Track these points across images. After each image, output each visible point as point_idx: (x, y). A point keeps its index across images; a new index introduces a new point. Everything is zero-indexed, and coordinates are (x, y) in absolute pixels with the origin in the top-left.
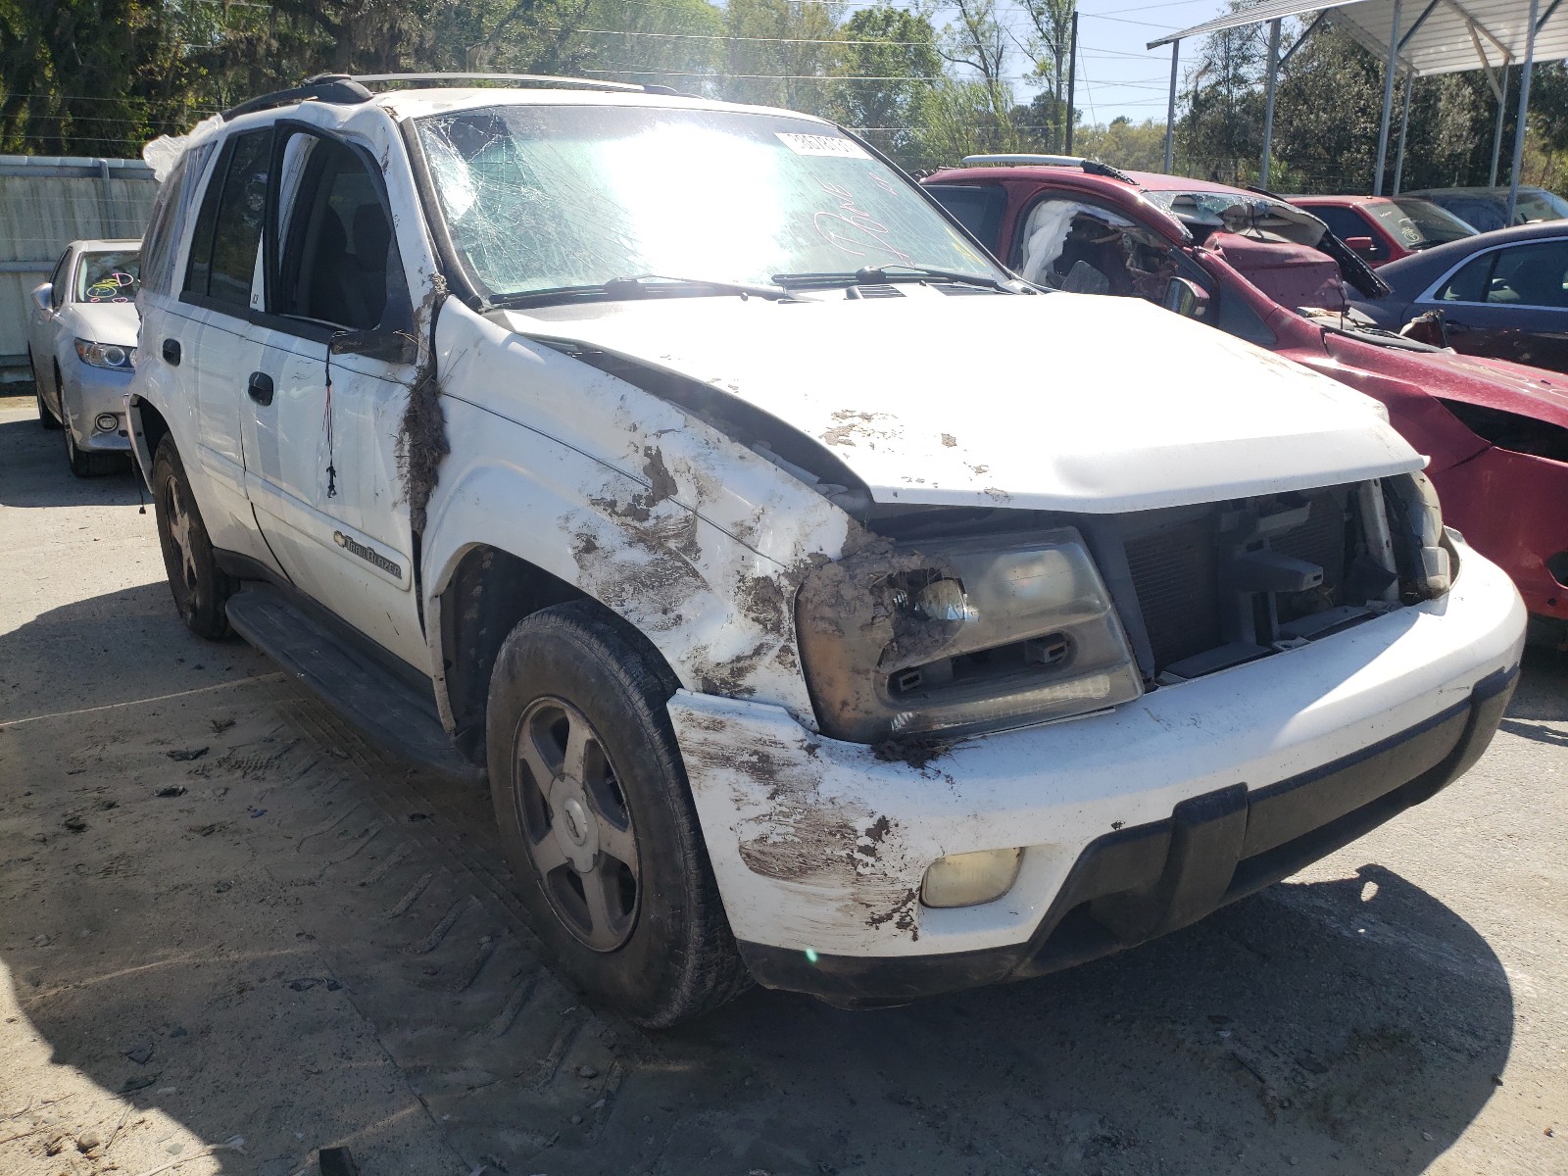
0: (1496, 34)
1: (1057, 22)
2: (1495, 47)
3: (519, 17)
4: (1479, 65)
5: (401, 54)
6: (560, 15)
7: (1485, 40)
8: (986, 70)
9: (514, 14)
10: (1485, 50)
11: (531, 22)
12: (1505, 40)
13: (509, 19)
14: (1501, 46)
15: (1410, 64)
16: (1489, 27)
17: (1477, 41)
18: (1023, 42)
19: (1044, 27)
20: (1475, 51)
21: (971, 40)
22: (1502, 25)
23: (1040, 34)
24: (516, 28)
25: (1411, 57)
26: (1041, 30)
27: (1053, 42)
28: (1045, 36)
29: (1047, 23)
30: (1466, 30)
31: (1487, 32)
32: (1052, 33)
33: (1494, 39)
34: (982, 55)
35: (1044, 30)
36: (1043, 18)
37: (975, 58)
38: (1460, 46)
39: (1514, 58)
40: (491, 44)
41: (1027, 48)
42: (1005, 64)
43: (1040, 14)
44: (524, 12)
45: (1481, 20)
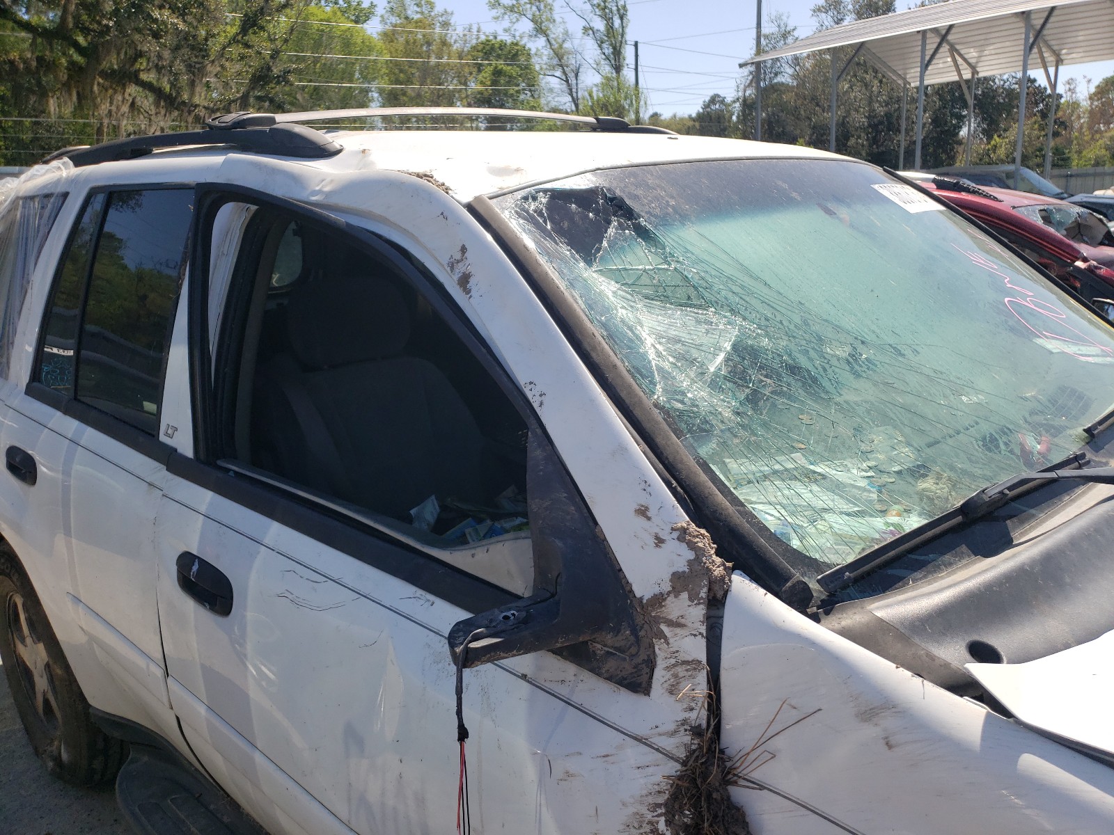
0: (966, 56)
1: (614, 48)
2: (966, 66)
3: (238, 41)
4: (956, 78)
5: (139, 70)
6: (271, 40)
7: (960, 60)
8: (567, 81)
9: (234, 40)
10: (961, 68)
11: (247, 46)
12: (972, 61)
13: (229, 44)
14: (969, 64)
15: (904, 79)
16: (962, 52)
17: (955, 61)
18: (591, 61)
19: (606, 51)
20: (954, 69)
21: (555, 61)
22: (972, 50)
23: (604, 57)
24: (235, 50)
25: (905, 74)
26: (604, 54)
27: (613, 62)
28: (607, 58)
29: (608, 48)
30: (948, 54)
31: (961, 55)
32: (612, 56)
33: (965, 60)
34: (564, 73)
35: (606, 54)
36: (605, 45)
37: (558, 73)
38: (941, 66)
39: (978, 73)
40: (216, 63)
41: (595, 66)
42: (582, 77)
43: (602, 42)
44: (242, 37)
45: (958, 47)
